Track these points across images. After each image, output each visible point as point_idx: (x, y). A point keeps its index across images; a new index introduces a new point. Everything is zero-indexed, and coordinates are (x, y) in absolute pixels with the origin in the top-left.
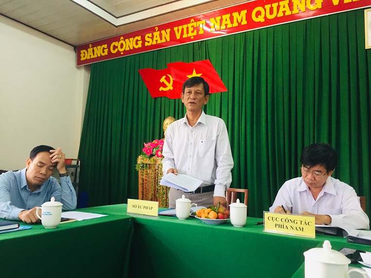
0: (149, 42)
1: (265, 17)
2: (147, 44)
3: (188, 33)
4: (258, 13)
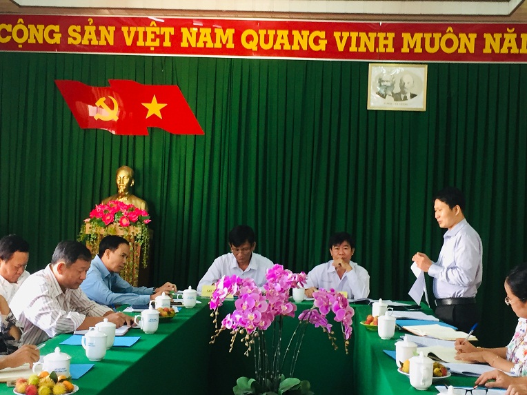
0: (75, 39)
1: (258, 45)
2: (70, 41)
3: (145, 39)
4: (249, 38)
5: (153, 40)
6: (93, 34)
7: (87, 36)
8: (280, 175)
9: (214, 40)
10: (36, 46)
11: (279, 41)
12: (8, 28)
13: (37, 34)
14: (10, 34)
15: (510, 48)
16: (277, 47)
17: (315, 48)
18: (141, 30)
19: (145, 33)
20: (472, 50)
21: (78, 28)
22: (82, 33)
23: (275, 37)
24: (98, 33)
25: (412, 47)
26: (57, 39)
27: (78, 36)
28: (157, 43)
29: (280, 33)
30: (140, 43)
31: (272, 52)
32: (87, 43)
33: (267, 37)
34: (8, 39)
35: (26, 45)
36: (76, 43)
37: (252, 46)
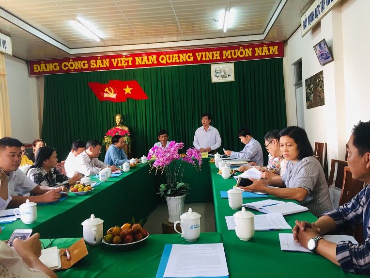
0: (93, 66)
1: (166, 61)
3: (121, 63)
4: (163, 59)
5: (125, 63)
6: (101, 63)
7: (98, 64)
8: (180, 112)
9: (149, 61)
10: (79, 70)
11: (174, 59)
12: (67, 64)
13: (78, 65)
14: (68, 66)
15: (265, 53)
16: (174, 61)
17: (189, 60)
18: (119, 59)
19: (121, 61)
20: (251, 55)
21: (94, 61)
22: (96, 63)
23: (173, 57)
24: (102, 62)
25: (227, 56)
26: (87, 66)
27: (95, 65)
28: (126, 64)
29: (175, 55)
30: (120, 65)
31: (172, 63)
32: (98, 67)
33: (169, 58)
34: (67, 68)
35: (74, 70)
36: (94, 67)
37: (164, 62)
